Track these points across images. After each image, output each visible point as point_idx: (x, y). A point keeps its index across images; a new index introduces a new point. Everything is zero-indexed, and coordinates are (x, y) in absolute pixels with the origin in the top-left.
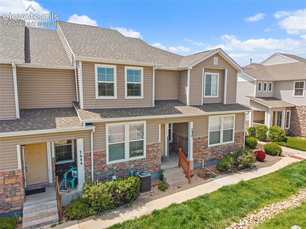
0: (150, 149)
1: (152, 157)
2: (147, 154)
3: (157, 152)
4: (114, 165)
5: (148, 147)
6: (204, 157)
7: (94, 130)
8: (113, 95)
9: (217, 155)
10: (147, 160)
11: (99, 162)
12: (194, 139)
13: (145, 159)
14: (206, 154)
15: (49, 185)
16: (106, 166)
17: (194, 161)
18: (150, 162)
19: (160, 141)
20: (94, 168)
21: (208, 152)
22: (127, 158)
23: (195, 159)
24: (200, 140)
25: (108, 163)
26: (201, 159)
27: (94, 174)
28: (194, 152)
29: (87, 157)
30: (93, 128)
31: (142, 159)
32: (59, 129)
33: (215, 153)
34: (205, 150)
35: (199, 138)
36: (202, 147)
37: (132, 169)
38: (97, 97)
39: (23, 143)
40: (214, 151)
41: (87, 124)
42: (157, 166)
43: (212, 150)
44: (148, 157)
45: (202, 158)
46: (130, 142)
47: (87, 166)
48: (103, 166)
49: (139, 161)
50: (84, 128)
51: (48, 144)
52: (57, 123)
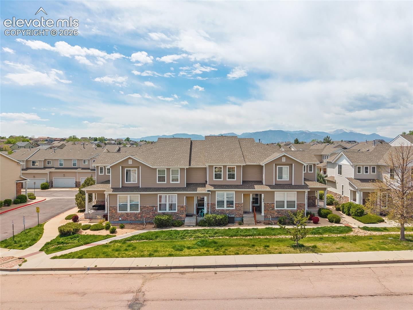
0: (237, 205)
1: (238, 209)
2: (235, 207)
3: (241, 207)
4: (219, 210)
5: (236, 204)
6: (272, 215)
7: (210, 194)
8: (221, 179)
9: (282, 215)
10: (235, 210)
11: (213, 207)
12: (264, 203)
13: (234, 210)
14: (273, 213)
15: (194, 215)
16: (215, 210)
17: (264, 216)
18: (237, 212)
19: (243, 202)
20: (210, 210)
21: (274, 212)
22: (225, 208)
23: (266, 215)
24: (269, 205)
25: (216, 208)
26: (269, 215)
27: (210, 212)
28: (265, 211)
29: (208, 204)
30: (210, 192)
31: (233, 210)
32: (198, 192)
33: (280, 213)
34: (272, 211)
35: (268, 204)
36: (270, 209)
37: (228, 213)
38: (214, 179)
39: (186, 196)
40: (279, 212)
41: (208, 191)
42: (241, 215)
43: (278, 212)
44: (236, 209)
45: (271, 215)
46: (227, 201)
47: (208, 208)
48: (215, 209)
49: (231, 210)
50: (207, 192)
51: (195, 197)
52: (198, 190)
